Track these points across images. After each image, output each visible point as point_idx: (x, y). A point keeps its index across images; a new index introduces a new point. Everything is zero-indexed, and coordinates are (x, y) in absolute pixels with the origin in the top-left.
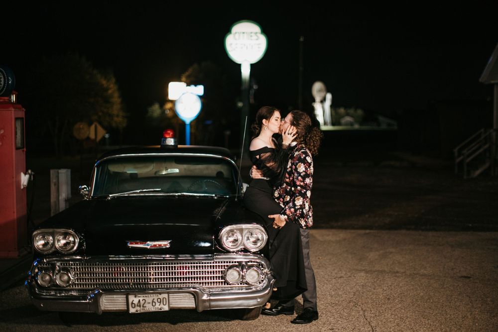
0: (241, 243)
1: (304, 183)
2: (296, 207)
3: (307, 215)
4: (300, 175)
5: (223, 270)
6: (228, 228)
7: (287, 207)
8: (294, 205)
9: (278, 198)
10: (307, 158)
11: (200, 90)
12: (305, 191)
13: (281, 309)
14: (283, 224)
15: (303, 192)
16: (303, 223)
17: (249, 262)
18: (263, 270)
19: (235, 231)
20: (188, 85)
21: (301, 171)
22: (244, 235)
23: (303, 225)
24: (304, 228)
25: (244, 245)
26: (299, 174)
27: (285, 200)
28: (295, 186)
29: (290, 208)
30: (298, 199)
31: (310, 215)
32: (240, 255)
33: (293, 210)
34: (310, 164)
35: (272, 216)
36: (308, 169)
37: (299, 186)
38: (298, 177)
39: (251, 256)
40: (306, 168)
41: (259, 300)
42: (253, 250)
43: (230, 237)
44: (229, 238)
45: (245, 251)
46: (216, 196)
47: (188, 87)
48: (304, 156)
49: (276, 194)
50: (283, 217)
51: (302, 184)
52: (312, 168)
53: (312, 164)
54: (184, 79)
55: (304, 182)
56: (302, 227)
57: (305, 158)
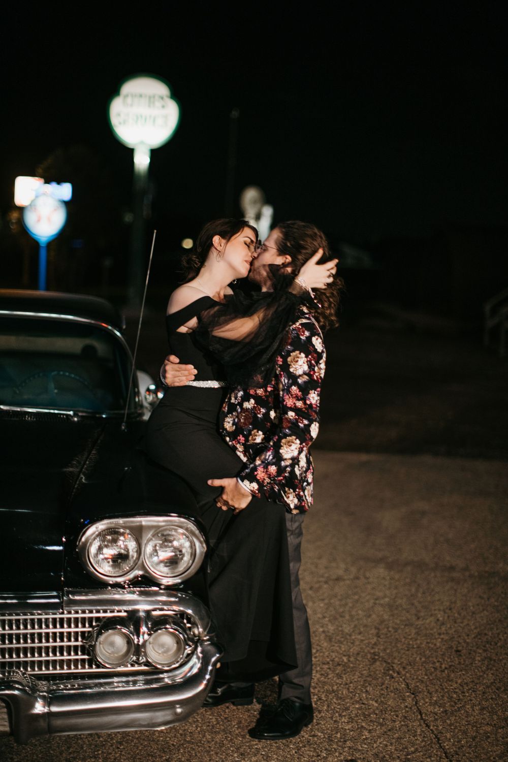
0: (136, 563)
1: (305, 403)
2: (283, 464)
3: (304, 479)
4: (295, 383)
5: (87, 629)
6: (101, 526)
7: (258, 462)
8: (278, 458)
9: (234, 435)
10: (314, 339)
11: (65, 191)
12: (306, 422)
13: (223, 693)
14: (243, 504)
15: (301, 425)
16: (292, 500)
17: (155, 610)
18: (190, 628)
19: (122, 530)
20: (47, 181)
21: (300, 372)
22: (144, 541)
23: (292, 506)
24: (295, 512)
25: (143, 568)
26: (293, 378)
27: (251, 442)
28: (282, 409)
29: (266, 465)
30: (289, 444)
31: (310, 480)
32: (134, 593)
33: (273, 469)
34: (319, 356)
35: (217, 483)
36: (316, 369)
37: (291, 409)
38: (290, 386)
39: (162, 595)
40: (311, 366)
41: (179, 710)
42: (166, 581)
43: (107, 546)
44: (105, 550)
45: (146, 582)
46: (75, 415)
47: (47, 185)
48: (307, 333)
49: (229, 424)
50: (248, 487)
51: (299, 404)
52: (323, 366)
53: (325, 355)
54: (40, 171)
55: (304, 399)
56: (289, 510)
57: (309, 339)
